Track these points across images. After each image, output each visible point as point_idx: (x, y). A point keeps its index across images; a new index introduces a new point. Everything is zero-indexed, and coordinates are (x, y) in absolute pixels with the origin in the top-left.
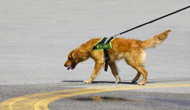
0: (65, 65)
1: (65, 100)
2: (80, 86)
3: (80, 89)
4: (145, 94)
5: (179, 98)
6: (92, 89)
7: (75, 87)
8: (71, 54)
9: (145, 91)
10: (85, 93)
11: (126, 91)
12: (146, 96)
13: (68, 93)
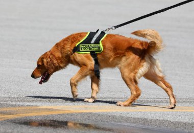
0: (33, 76)
1: (5, 123)
2: (28, 104)
3: (28, 108)
4: (127, 119)
5: (179, 129)
6: (47, 109)
7: (21, 104)
8: (42, 59)
9: (128, 116)
10: (36, 114)
11: (99, 115)
12: (129, 124)
13: (10, 114)
